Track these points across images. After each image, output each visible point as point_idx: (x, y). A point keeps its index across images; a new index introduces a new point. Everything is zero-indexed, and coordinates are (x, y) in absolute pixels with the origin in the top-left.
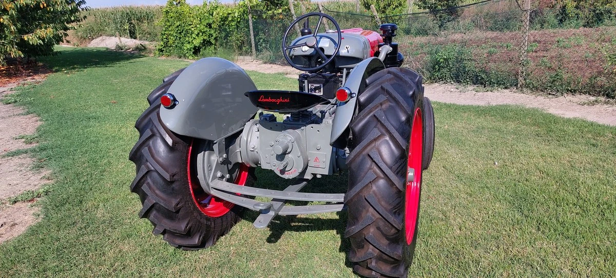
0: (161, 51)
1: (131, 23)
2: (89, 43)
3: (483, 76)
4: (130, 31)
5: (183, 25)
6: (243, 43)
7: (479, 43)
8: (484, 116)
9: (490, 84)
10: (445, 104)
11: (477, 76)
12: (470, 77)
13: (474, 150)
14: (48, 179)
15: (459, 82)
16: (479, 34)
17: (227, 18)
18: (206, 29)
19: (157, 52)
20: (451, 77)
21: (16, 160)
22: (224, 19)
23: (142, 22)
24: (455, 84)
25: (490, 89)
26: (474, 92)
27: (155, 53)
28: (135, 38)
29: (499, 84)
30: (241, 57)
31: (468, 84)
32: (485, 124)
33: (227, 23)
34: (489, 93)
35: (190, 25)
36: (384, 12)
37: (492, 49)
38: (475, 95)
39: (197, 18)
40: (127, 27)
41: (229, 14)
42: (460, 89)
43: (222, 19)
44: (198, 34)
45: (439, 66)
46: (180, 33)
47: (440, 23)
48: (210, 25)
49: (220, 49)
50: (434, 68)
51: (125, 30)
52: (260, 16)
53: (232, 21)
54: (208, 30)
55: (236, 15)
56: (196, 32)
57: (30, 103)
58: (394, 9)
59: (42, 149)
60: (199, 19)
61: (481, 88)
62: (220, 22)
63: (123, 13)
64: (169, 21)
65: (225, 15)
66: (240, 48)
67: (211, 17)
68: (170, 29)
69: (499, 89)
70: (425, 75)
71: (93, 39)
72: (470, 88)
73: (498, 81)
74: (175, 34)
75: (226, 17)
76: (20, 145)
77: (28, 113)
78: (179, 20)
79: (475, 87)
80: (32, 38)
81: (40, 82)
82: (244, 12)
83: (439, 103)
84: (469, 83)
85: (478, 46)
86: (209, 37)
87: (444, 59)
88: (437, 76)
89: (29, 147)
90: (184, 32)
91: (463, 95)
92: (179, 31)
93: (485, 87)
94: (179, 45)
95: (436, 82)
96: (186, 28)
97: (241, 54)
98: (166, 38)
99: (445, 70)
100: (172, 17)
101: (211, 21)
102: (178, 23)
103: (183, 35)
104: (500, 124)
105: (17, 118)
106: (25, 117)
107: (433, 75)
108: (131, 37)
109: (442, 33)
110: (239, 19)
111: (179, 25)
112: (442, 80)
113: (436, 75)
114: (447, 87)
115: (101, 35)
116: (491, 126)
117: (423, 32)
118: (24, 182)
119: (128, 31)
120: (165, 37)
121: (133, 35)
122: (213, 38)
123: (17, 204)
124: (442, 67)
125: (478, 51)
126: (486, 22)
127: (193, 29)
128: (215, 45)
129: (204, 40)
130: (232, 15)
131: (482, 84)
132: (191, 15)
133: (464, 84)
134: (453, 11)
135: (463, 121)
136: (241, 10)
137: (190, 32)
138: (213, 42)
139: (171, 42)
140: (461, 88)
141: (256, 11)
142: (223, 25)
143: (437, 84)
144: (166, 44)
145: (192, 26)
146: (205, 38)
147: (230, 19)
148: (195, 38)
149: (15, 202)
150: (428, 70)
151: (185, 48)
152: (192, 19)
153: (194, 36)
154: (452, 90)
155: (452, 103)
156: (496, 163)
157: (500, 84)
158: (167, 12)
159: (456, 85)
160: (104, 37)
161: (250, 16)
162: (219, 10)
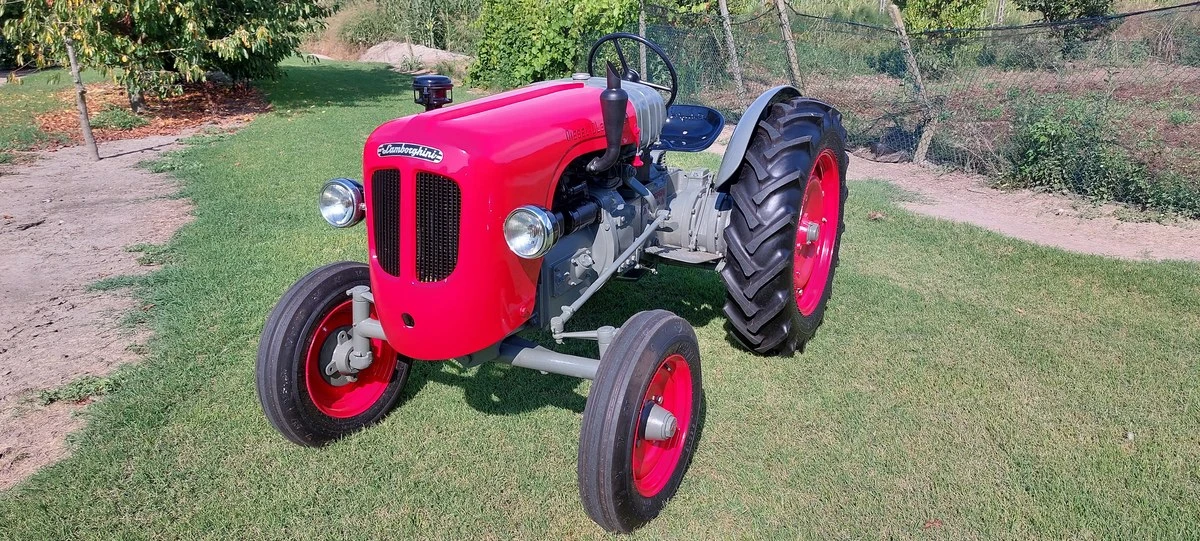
0: (475, 76)
1: (437, 19)
2: (364, 52)
3: (1142, 183)
4: (436, 34)
5: (517, 29)
7: (1150, 95)
8: (1125, 291)
9: (1158, 204)
10: (1034, 248)
11: (1127, 183)
12: (1109, 183)
13: (1080, 388)
14: (139, 351)
15: (1082, 191)
16: (1158, 72)
17: (597, 19)
18: (558, 39)
19: (469, 80)
20: (1064, 179)
21: (107, 299)
22: (593, 21)
23: (458, 18)
24: (1071, 195)
25: (1153, 214)
26: (1114, 221)
27: (464, 81)
28: (444, 48)
29: (1179, 205)
31: (1102, 198)
32: (1124, 312)
33: (597, 28)
34: (1153, 225)
35: (531, 29)
36: (935, 15)
37: (1180, 113)
38: (1115, 227)
39: (545, 15)
40: (430, 26)
41: (604, 10)
42: (1081, 211)
43: (589, 19)
44: (544, 47)
45: (1035, 151)
46: (511, 44)
47: (1064, 44)
48: (565, 31)
50: (1023, 155)
51: (426, 31)
52: (663, 17)
53: (608, 24)
54: (562, 41)
55: (616, 13)
56: (539, 44)
57: (194, 174)
58: (960, 8)
59: (162, 280)
60: (547, 18)
61: (1133, 211)
62: (584, 27)
64: (493, 20)
65: (596, 13)
67: (569, 15)
68: (494, 36)
69: (1180, 218)
70: (1003, 168)
71: (372, 45)
72: (1108, 208)
73: (1179, 200)
74: (502, 47)
75: (596, 17)
76: (130, 267)
77: (182, 195)
78: (512, 18)
79: (1120, 206)
80: (225, 47)
81: (237, 129)
82: (631, 8)
83: (1021, 243)
84: (1105, 196)
85: (1147, 103)
86: (563, 55)
87: (1049, 135)
88: (1031, 173)
89: (144, 271)
90: (517, 43)
91: (1086, 226)
92: (509, 41)
93: (1144, 209)
94: (507, 68)
95: (1025, 187)
96: (523, 35)
98: (486, 53)
99: (1049, 162)
100: (499, 13)
101: (569, 24)
102: (509, 25)
103: (516, 49)
104: (1162, 318)
105: (159, 205)
106: (173, 202)
107: (1021, 170)
108: (437, 45)
109: (1068, 65)
110: (620, 23)
111: (511, 29)
112: (1041, 184)
113: (1027, 170)
114: (1049, 201)
115: (386, 39)
116: (1137, 322)
117: (1024, 61)
118: (96, 353)
119: (432, 34)
120: (484, 50)
121: (439, 41)
122: (570, 57)
123: (55, 405)
124: (1044, 154)
125: (1144, 114)
126: (1179, 44)
127: (534, 38)
128: (573, 70)
129: (553, 61)
130: (608, 13)
131: (1137, 201)
132: (535, 10)
133: (1093, 198)
134: (1096, 19)
135: (1069, 300)
136: (626, 3)
137: (530, 43)
138: (570, 65)
139: (494, 60)
140: (1085, 206)
141: (656, 7)
142: (591, 31)
143: (1027, 192)
144: (486, 65)
145: (533, 31)
146: (555, 56)
147: (603, 21)
148: (536, 57)
149: (52, 401)
150: (1010, 158)
151: (517, 75)
152: (534, 17)
153: (534, 51)
154: (1061, 210)
155: (1052, 246)
156: (1131, 436)
157: (1184, 206)
159: (1073, 198)
160: (390, 43)
161: (643, 16)
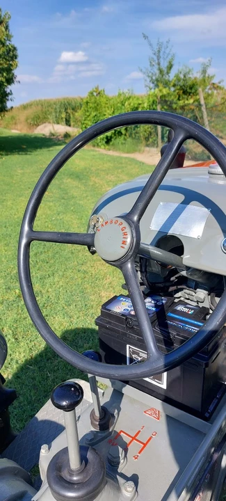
1: (67, 113)
2: (36, 129)
4: (66, 120)
5: (99, 115)
6: (151, 133)
17: (137, 108)
22: (135, 109)
23: (76, 111)
28: (70, 126)
30: (147, 149)
35: (105, 115)
40: (64, 115)
41: (140, 104)
43: (133, 109)
49: (129, 140)
51: (62, 118)
52: (170, 107)
55: (146, 105)
60: (113, 109)
63: (61, 103)
64: (88, 111)
65: (136, 106)
66: (147, 139)
67: (123, 107)
68: (88, 119)
71: (39, 125)
78: (96, 109)
82: (153, 102)
92: (95, 121)
96: (101, 117)
97: (147, 146)
100: (90, 108)
101: (123, 111)
102: (95, 114)
108: (67, 124)
110: (148, 110)
115: (45, 122)
119: (64, 119)
120: (84, 126)
121: (68, 123)
128: (125, 135)
130: (142, 105)
132: (107, 105)
136: (151, 100)
138: (124, 132)
141: (166, 101)
147: (140, 110)
152: (107, 109)
158: (87, 103)
161: (159, 107)
162: (131, 100)
